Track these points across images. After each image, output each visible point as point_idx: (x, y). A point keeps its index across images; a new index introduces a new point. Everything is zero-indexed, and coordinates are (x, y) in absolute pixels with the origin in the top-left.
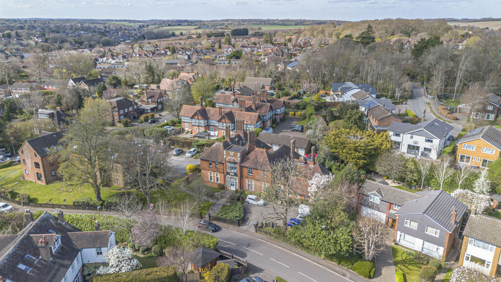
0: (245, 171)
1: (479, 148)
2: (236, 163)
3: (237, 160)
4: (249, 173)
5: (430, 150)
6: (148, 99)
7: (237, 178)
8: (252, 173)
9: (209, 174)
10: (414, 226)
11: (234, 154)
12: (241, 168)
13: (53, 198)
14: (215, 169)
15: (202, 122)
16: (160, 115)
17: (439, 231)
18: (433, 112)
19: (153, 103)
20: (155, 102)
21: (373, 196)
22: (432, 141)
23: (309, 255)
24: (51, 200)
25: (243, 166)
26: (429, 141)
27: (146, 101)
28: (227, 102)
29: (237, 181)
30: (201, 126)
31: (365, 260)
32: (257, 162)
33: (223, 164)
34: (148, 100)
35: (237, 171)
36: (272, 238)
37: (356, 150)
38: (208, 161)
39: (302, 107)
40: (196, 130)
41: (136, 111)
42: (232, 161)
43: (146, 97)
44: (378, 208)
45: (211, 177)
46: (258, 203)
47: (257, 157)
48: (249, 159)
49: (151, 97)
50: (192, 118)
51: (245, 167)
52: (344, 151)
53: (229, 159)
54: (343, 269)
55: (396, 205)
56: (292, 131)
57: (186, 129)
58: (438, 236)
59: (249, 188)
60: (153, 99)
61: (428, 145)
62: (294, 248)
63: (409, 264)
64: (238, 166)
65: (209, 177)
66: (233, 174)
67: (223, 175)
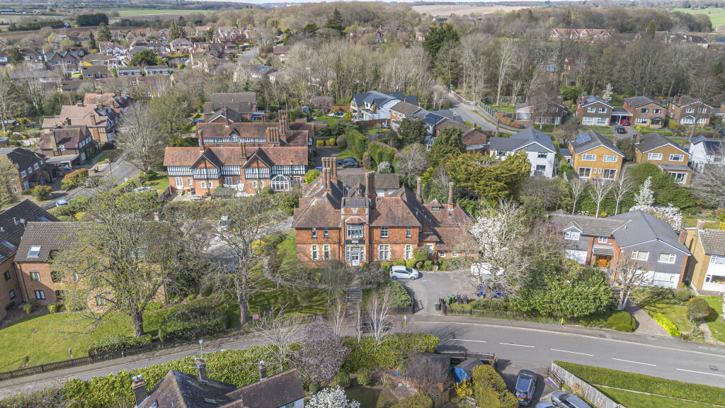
0: (377, 232)
1: (600, 156)
2: (362, 224)
3: (365, 219)
4: (383, 235)
5: (543, 167)
6: (58, 144)
7: (364, 246)
8: (386, 235)
9: (311, 249)
10: (644, 257)
11: (359, 211)
12: (371, 229)
13: (28, 354)
14: (322, 240)
15: (214, 172)
16: (96, 171)
17: (675, 256)
18: (489, 121)
19: (70, 151)
20: (75, 149)
21: (569, 233)
22: (545, 156)
23: (541, 325)
24: (27, 359)
25: (372, 227)
26: (542, 156)
27: (55, 149)
28: (219, 135)
29: (364, 251)
30: (212, 179)
31: (620, 311)
32: (395, 217)
33: (340, 229)
34: (58, 146)
35: (365, 234)
36: (474, 316)
37: (497, 179)
38: (311, 229)
39: (335, 133)
40: (202, 188)
41: (46, 170)
42: (356, 222)
43: (54, 142)
44: (577, 246)
45: (315, 253)
46: (412, 275)
47: (390, 210)
48: (380, 214)
49: (64, 141)
50: (195, 167)
51: (377, 227)
52: (482, 182)
53: (351, 219)
54: (593, 329)
55: (601, 237)
56: (345, 167)
57: (179, 187)
58: (674, 263)
59: (381, 257)
60: (69, 144)
61: (542, 162)
62: (514, 322)
63: (655, 302)
64: (366, 227)
65: (312, 254)
66: (357, 242)
67: (337, 246)
